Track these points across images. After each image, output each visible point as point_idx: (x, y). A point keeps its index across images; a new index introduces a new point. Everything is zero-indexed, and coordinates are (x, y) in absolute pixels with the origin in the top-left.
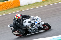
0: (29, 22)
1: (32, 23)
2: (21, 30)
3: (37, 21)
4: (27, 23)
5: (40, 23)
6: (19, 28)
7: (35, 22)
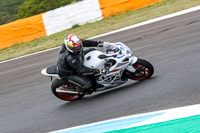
0: (101, 57)
2: (80, 79)
3: (121, 53)
5: (127, 59)
7: (115, 56)
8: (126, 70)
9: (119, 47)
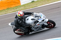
0: (32, 19)
1: (35, 20)
2: (23, 28)
3: (41, 18)
4: (29, 20)
6: (21, 26)
7: (38, 19)
8: (43, 24)
9: (40, 15)
